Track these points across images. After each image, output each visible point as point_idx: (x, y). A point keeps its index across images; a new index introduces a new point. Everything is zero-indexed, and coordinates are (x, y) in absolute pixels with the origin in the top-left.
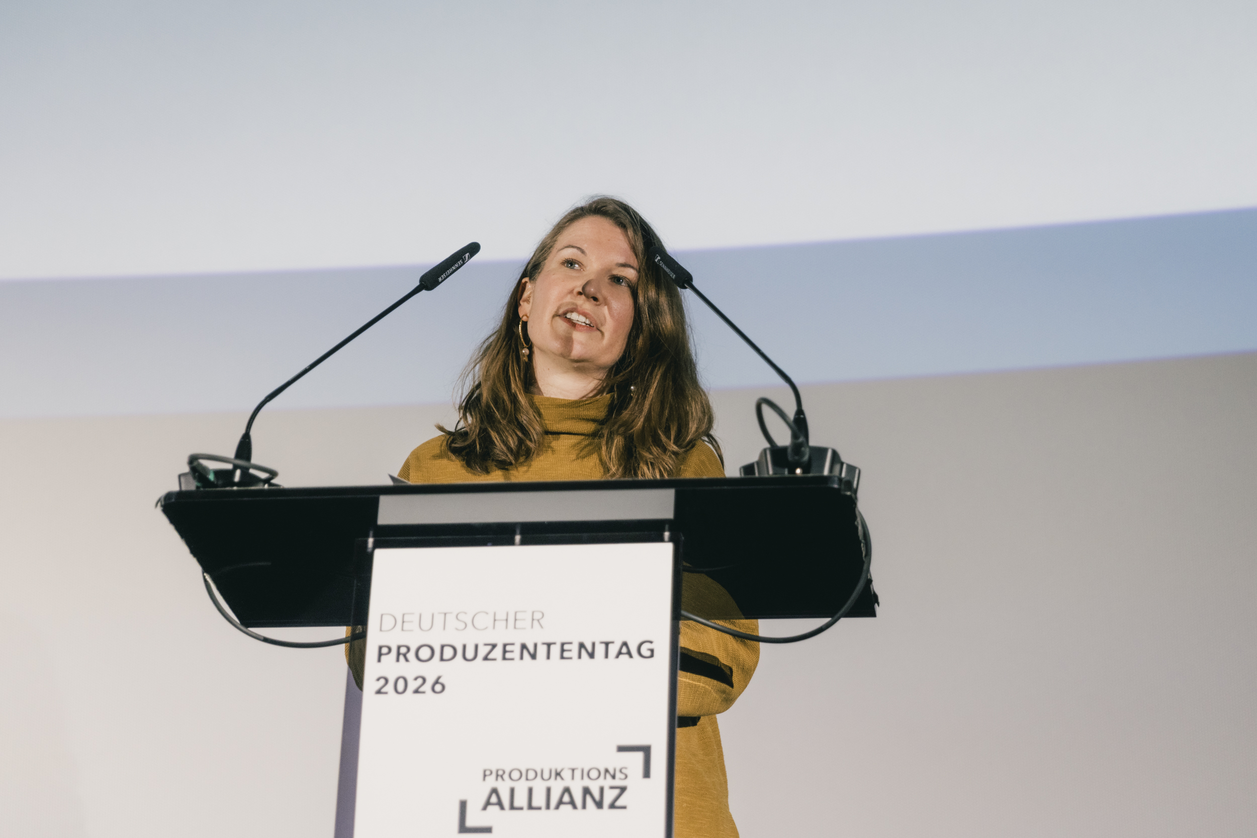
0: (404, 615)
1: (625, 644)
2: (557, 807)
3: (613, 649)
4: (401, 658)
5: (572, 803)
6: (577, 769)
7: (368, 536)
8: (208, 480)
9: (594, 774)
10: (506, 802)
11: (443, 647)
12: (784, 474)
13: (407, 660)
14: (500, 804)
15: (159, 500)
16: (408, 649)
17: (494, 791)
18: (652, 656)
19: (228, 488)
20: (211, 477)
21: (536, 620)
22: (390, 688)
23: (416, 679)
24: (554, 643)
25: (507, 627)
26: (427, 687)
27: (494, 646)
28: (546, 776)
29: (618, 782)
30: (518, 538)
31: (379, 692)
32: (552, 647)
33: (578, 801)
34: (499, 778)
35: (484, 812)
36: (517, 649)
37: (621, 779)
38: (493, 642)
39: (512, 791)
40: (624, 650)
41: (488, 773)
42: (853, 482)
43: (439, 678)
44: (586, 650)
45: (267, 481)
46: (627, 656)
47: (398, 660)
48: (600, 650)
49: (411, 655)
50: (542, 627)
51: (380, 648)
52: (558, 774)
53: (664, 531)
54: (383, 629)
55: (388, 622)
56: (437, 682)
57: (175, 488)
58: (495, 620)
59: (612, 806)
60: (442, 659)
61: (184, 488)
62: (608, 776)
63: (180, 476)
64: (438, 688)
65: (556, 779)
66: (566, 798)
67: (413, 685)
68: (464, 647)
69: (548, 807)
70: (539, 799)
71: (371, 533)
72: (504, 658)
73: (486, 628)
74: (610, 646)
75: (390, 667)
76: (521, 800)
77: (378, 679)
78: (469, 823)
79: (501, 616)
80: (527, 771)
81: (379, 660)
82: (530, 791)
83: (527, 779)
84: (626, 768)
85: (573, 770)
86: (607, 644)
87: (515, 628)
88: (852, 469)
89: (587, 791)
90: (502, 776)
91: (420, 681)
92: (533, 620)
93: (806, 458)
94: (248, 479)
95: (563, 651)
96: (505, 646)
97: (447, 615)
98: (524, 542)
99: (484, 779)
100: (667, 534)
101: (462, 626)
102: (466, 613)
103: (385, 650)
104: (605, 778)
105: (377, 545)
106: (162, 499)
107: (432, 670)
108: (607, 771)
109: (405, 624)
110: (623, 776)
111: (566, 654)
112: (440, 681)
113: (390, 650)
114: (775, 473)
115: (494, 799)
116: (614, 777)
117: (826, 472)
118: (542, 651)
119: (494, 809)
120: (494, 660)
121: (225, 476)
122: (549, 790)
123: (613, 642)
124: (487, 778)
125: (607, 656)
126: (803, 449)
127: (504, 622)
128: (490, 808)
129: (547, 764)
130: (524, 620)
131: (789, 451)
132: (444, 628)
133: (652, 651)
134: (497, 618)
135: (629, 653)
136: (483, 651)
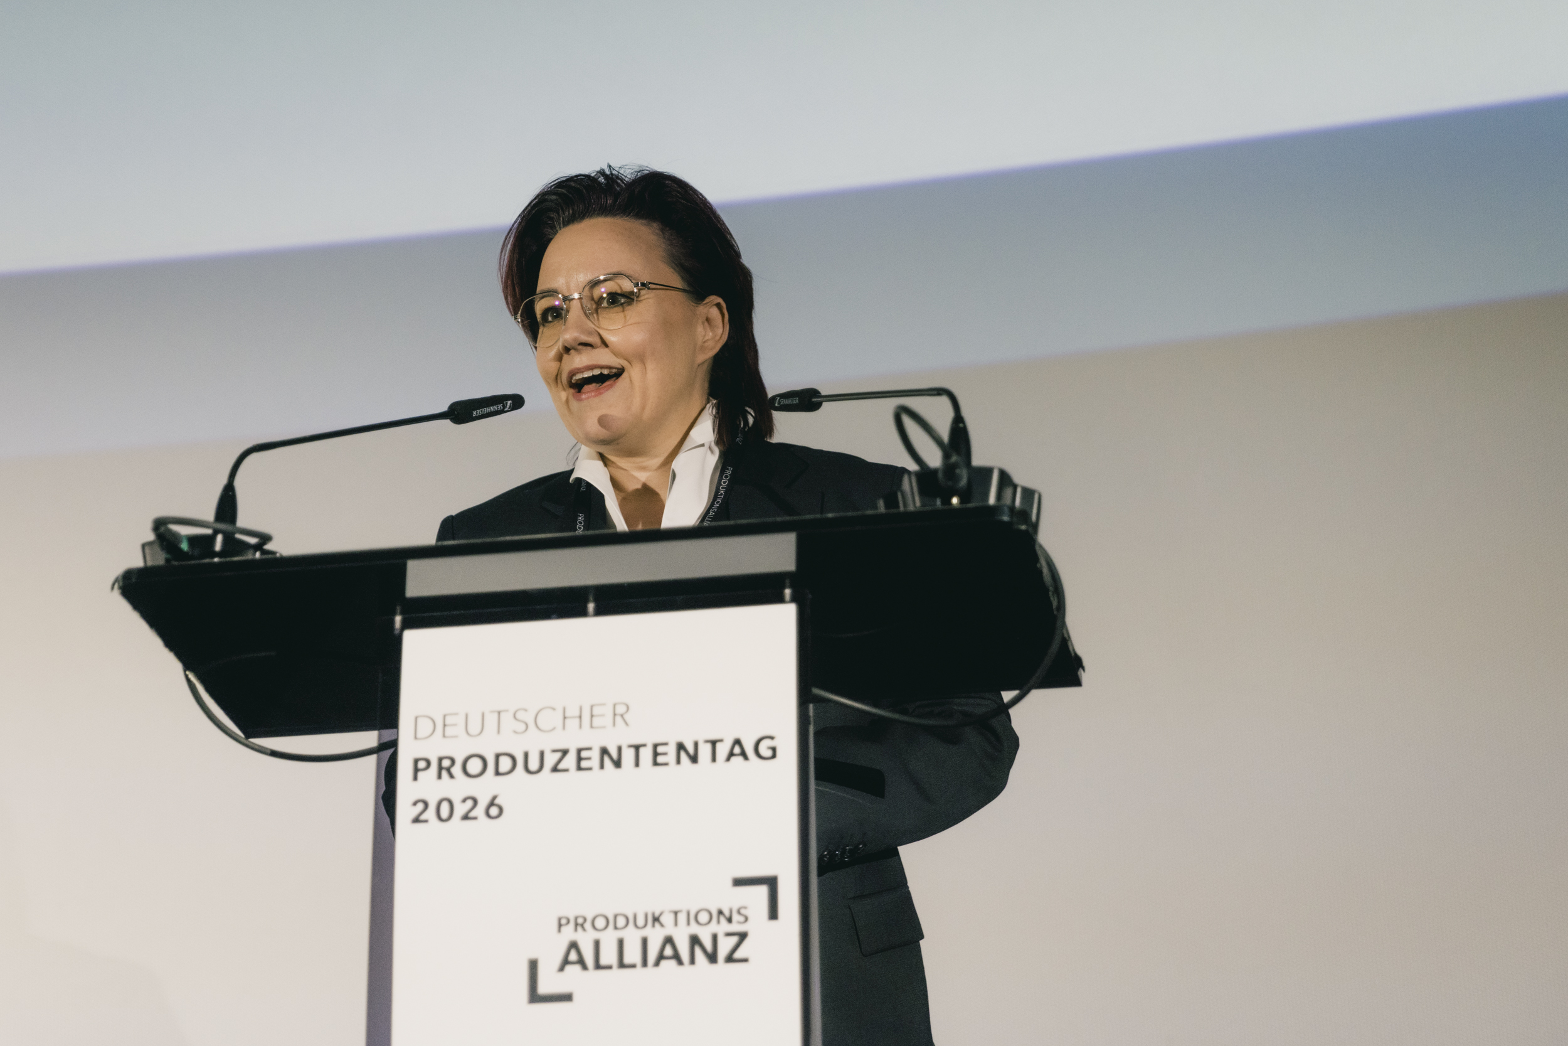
0: (445, 716)
1: (738, 742)
2: (657, 964)
3: (723, 750)
4: (444, 773)
5: (677, 957)
6: (681, 911)
7: (394, 614)
8: (181, 550)
9: (703, 917)
10: (589, 959)
11: (498, 756)
12: (935, 505)
13: (451, 776)
14: (581, 962)
15: (116, 580)
16: (453, 761)
17: (574, 945)
18: (774, 756)
19: (207, 561)
20: (185, 546)
21: (619, 715)
22: (430, 814)
23: (464, 801)
24: (644, 745)
25: (581, 726)
26: (479, 811)
27: (565, 752)
28: (640, 922)
29: (735, 927)
30: (591, 606)
31: (417, 820)
32: (642, 750)
33: (684, 952)
34: (579, 928)
35: (561, 974)
36: (595, 754)
37: (739, 922)
38: (563, 746)
39: (597, 944)
40: (737, 750)
41: (564, 921)
42: (1032, 512)
43: (495, 798)
44: (687, 753)
45: (258, 547)
46: (741, 758)
47: (440, 777)
48: (705, 751)
49: (457, 770)
50: (627, 724)
51: (416, 761)
52: (656, 919)
53: (784, 588)
54: (419, 736)
55: (425, 727)
56: (492, 804)
57: (138, 562)
58: (565, 718)
59: (730, 959)
60: (497, 773)
61: (150, 563)
62: (722, 919)
63: (144, 546)
64: (494, 811)
65: (653, 926)
66: (668, 951)
67: (461, 809)
68: (526, 755)
69: (645, 963)
70: (633, 954)
71: (398, 609)
72: (579, 768)
73: (554, 729)
74: (718, 745)
75: (430, 787)
76: (609, 955)
77: (415, 804)
78: (543, 989)
79: (573, 711)
80: (616, 917)
81: (415, 778)
82: (621, 943)
83: (616, 928)
84: (745, 908)
85: (676, 913)
86: (714, 743)
87: (592, 727)
88: (1029, 494)
89: (695, 941)
90: (582, 926)
91: (470, 803)
92: (615, 715)
93: (964, 482)
94: (233, 545)
95: (656, 754)
96: (579, 751)
97: (502, 715)
98: (600, 612)
99: (559, 931)
100: (788, 592)
101: (522, 727)
102: (526, 710)
103: (422, 764)
104: (719, 922)
105: (408, 624)
106: (120, 578)
107: (485, 788)
108: (720, 912)
109: (447, 728)
110: (742, 919)
111: (660, 759)
112: (497, 801)
113: (428, 763)
114: (923, 505)
115: (573, 956)
116: (730, 920)
117: (992, 500)
118: (628, 756)
119: (573, 970)
120: (566, 770)
121: (202, 543)
122: (645, 942)
123: (721, 741)
124: (563, 929)
125: (714, 759)
126: (958, 471)
127: (577, 720)
128: (568, 968)
129: (642, 907)
130: (602, 715)
131: (940, 475)
132: (499, 732)
133: (774, 749)
134: (567, 715)
135: (744, 754)
136: (551, 759)
